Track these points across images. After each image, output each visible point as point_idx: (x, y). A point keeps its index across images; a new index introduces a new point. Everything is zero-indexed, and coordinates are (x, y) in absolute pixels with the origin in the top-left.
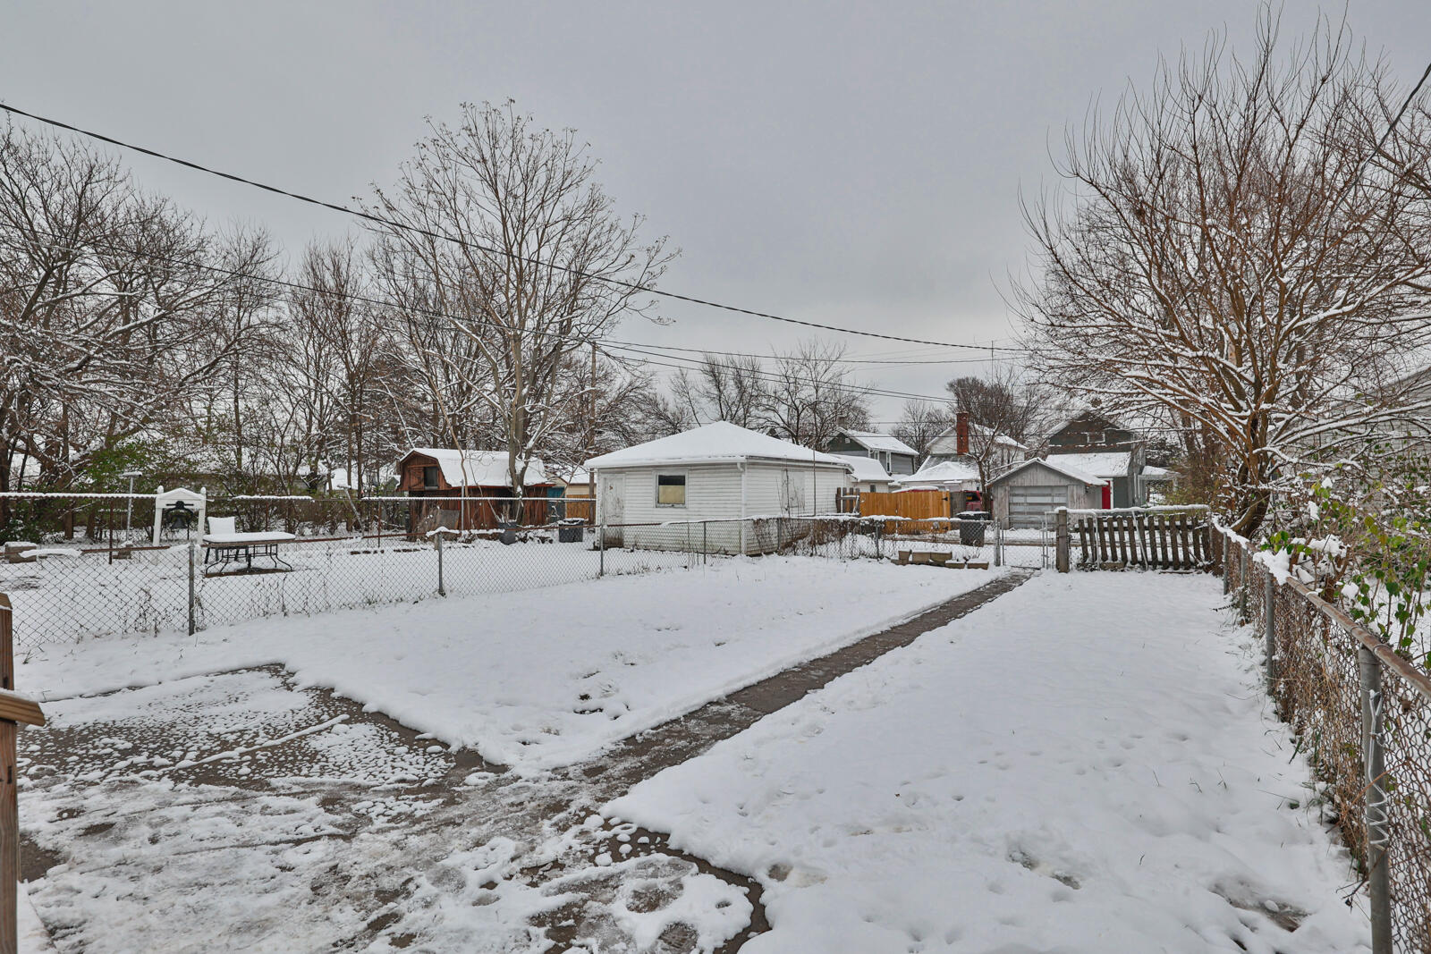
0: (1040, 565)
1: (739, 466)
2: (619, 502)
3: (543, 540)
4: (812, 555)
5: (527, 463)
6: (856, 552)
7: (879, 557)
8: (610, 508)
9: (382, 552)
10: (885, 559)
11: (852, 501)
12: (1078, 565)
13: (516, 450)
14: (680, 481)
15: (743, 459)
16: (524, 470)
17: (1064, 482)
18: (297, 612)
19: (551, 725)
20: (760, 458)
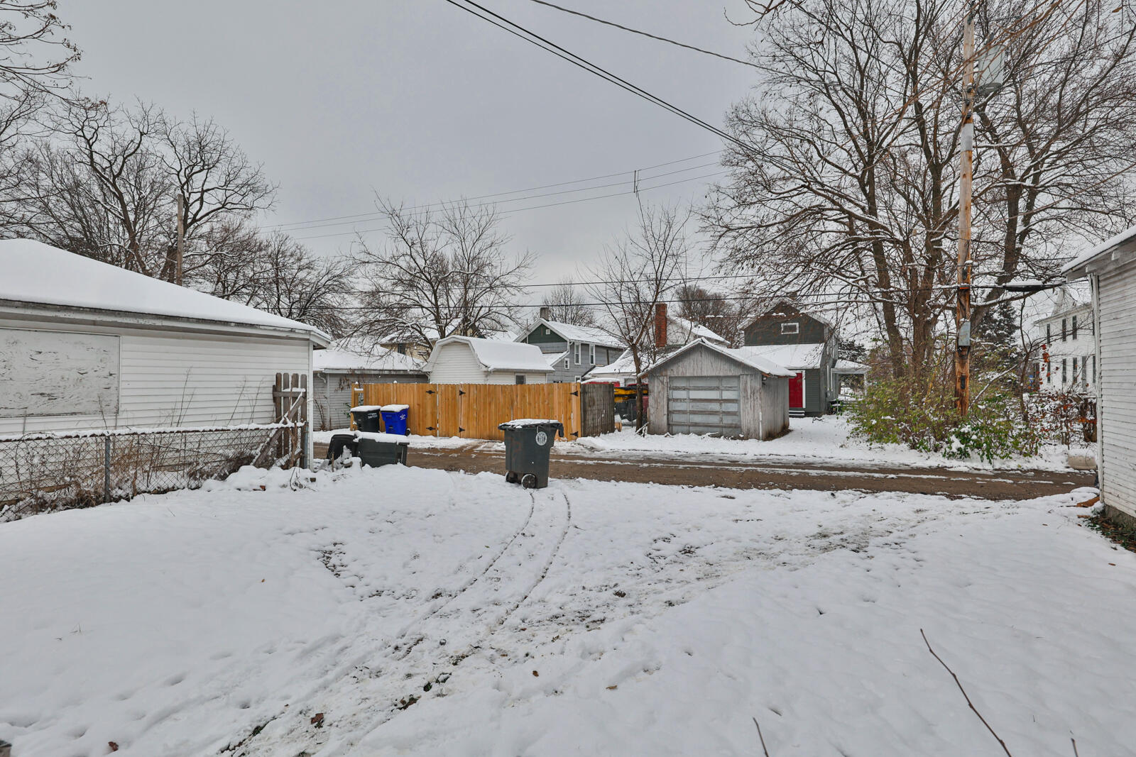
17: (737, 372)
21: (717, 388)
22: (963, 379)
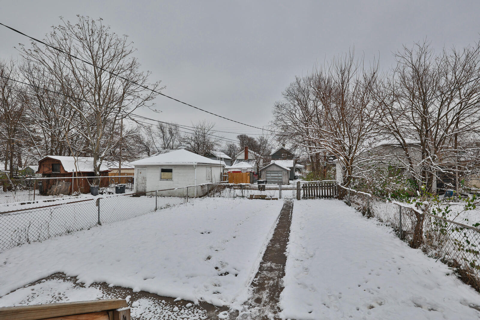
0: (292, 198)
1: (194, 166)
2: (144, 178)
3: (109, 193)
4: (220, 196)
5: (101, 163)
6: (235, 195)
7: (243, 197)
8: (140, 180)
9: (37, 202)
10: (245, 198)
11: (226, 177)
12: (302, 198)
13: (97, 157)
14: (170, 171)
15: (196, 164)
16: (100, 165)
17: (281, 170)
18: (34, 241)
19: (216, 283)
20: (201, 163)
21: (277, 173)
22: (325, 172)
